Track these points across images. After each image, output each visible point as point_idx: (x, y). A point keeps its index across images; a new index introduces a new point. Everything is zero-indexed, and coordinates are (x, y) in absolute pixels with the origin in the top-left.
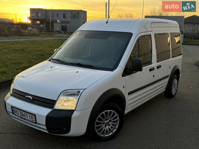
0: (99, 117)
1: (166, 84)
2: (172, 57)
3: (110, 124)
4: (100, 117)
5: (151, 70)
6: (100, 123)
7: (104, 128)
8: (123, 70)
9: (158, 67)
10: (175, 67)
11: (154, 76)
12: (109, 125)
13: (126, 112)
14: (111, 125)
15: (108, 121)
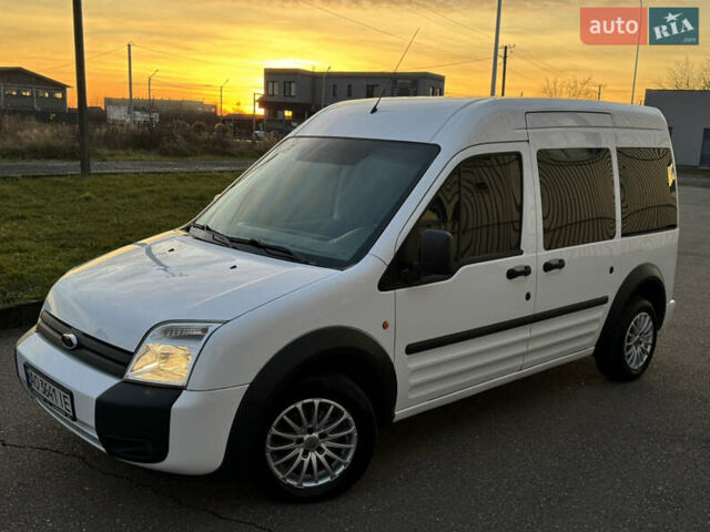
0: (282, 419)
1: (598, 328)
2: (623, 235)
3: (323, 446)
4: (285, 417)
5: (512, 274)
6: (288, 441)
7: (300, 458)
8: (385, 267)
9: (548, 267)
10: (640, 269)
11: (528, 297)
12: (320, 450)
13: (400, 412)
14: (327, 452)
15: (315, 435)
